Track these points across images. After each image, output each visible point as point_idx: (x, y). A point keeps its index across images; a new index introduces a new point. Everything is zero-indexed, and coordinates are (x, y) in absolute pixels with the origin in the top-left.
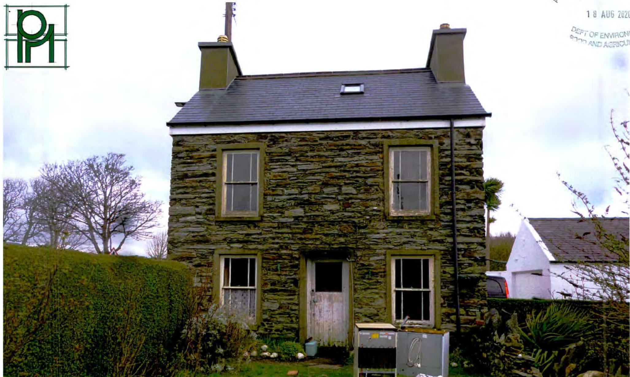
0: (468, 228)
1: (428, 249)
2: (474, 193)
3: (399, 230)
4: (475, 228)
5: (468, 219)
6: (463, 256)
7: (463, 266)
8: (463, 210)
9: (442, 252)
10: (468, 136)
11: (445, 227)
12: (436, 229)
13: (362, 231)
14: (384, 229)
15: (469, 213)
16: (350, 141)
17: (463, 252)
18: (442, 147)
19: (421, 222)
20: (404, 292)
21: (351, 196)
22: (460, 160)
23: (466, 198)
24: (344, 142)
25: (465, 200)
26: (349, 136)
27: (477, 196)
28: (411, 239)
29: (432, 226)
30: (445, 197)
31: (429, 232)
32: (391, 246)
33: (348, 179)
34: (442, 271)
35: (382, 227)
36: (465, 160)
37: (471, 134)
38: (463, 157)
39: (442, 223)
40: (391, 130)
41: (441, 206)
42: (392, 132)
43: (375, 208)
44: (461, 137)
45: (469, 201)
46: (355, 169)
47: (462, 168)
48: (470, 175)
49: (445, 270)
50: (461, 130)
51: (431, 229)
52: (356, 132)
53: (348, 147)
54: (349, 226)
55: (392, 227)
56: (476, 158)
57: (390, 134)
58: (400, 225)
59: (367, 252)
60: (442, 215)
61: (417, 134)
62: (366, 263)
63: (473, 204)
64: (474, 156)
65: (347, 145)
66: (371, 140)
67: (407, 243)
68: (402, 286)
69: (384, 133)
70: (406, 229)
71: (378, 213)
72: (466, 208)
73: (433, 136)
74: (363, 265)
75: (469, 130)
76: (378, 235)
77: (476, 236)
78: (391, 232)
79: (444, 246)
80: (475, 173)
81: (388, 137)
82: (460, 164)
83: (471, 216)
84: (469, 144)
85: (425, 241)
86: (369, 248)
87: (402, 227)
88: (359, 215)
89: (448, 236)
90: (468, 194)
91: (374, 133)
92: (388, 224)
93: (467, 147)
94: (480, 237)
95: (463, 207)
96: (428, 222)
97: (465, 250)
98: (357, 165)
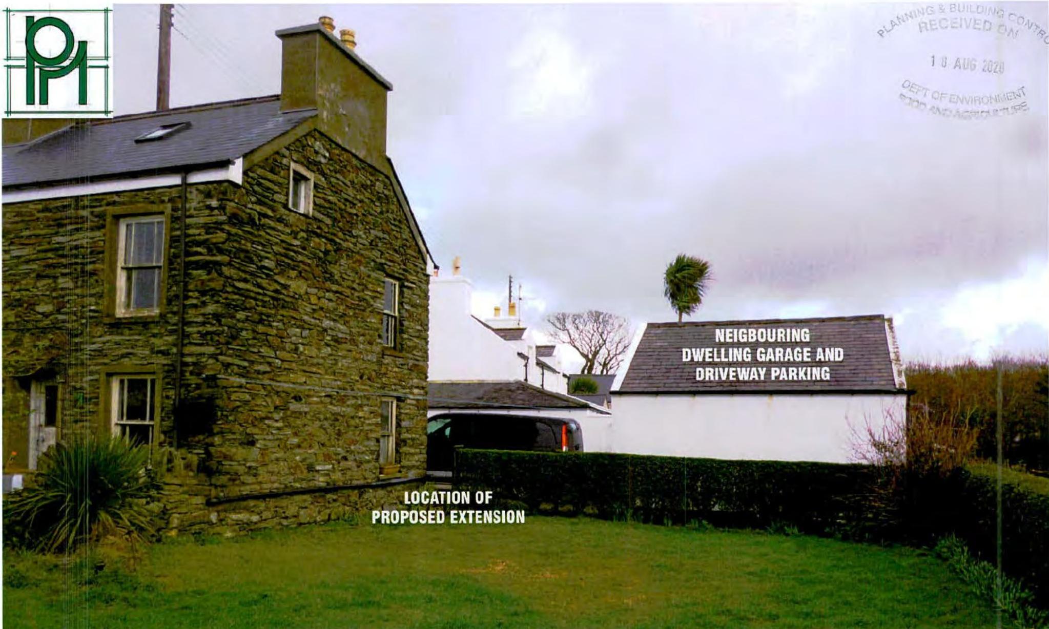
0: (199, 332)
1: (149, 364)
2: (209, 280)
3: (117, 338)
4: (208, 333)
5: (200, 319)
6: (192, 373)
7: (189, 388)
8: (195, 306)
9: (166, 368)
10: (209, 195)
11: (172, 332)
12: (160, 335)
13: (77, 340)
14: (100, 337)
15: (203, 311)
16: (71, 212)
17: (191, 368)
18: (176, 214)
19: (143, 326)
20: (130, 426)
21: (68, 292)
22: (197, 232)
23: (199, 288)
24: (63, 214)
25: (199, 292)
26: (69, 206)
27: (212, 285)
28: (130, 351)
29: (156, 331)
30: (174, 288)
31: (153, 340)
32: (106, 361)
33: (65, 266)
34: (164, 395)
35: (99, 334)
36: (203, 231)
37: (213, 192)
38: (202, 227)
39: (170, 328)
40: (117, 193)
41: (169, 302)
42: (119, 196)
43: (93, 308)
44: (201, 197)
45: (203, 293)
46: (74, 252)
47: (198, 244)
48: (208, 255)
49: (168, 394)
50: (201, 187)
51: (154, 336)
52: (77, 199)
53: (67, 221)
54: (62, 334)
55: (111, 334)
56: (217, 228)
57: (116, 198)
58: (120, 331)
59: (80, 369)
60: (169, 315)
61: (148, 196)
62: (78, 385)
63: (208, 297)
64: (212, 225)
65: (67, 218)
66: (95, 210)
67: (127, 355)
68: (125, 418)
69: (110, 199)
70: (126, 336)
71: (96, 314)
72: (199, 304)
73: (166, 199)
74: (75, 388)
75: (210, 186)
76: (94, 346)
77: (208, 344)
78: (108, 342)
79: (168, 359)
80: (215, 252)
81: (114, 203)
82: (197, 238)
83: (204, 315)
84: (209, 207)
85: (147, 352)
86: (82, 364)
87: (122, 334)
88: (75, 318)
89: (175, 345)
90: (203, 282)
91: (97, 198)
92: (106, 330)
93: (207, 212)
94: (213, 346)
95: (195, 301)
96: (152, 325)
97: (194, 364)
98: (76, 247)
